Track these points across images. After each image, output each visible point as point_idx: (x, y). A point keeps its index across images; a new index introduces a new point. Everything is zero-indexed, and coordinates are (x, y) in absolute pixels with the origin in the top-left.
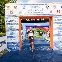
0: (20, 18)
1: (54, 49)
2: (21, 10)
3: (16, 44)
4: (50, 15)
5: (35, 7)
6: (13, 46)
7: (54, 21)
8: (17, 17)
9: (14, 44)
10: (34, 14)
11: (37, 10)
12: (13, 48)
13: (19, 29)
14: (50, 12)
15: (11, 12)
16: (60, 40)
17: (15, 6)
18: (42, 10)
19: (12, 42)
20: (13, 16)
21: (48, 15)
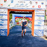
0: (9, 10)
2: (9, 4)
5: (21, 2)
6: (2, 33)
7: (35, 14)
8: (6, 10)
9: (3, 31)
10: (20, 7)
11: (22, 5)
12: (2, 34)
14: (33, 7)
15: (1, 5)
18: (27, 5)
21: (31, 9)
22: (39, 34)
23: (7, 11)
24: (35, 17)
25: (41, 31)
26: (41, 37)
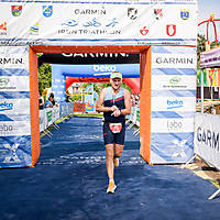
0: (34, 49)
1: (152, 161)
3: (17, 145)
4: (141, 44)
5: (88, 12)
6: (8, 152)
7: (154, 65)
8: (22, 49)
10: (83, 36)
11: (95, 23)
12: (8, 159)
13: (28, 90)
14: (141, 31)
16: (172, 131)
17: (13, 7)
18: (114, 23)
20: (7, 43)
21: (135, 44)
22: (175, 155)
23: (24, 55)
24: (153, 77)
25: (180, 140)
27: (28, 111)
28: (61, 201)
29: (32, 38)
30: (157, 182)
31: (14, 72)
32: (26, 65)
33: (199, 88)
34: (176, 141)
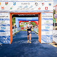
0: (11, 14)
3: (7, 38)
4: (39, 12)
6: (4, 40)
8: (8, 13)
9: (5, 38)
10: (24, 10)
11: (27, 7)
13: (10, 24)
14: (39, 9)
18: (32, 7)
19: (4, 37)
20: (4, 12)
21: (37, 12)
23: (9, 15)
24: (42, 20)
25: (49, 37)
26: (49, 44)
27: (9, 30)
28: (18, 53)
29: (11, 11)
30: (43, 48)
31: (6, 19)
32: (9, 18)
33: (54, 23)
34: (48, 37)
